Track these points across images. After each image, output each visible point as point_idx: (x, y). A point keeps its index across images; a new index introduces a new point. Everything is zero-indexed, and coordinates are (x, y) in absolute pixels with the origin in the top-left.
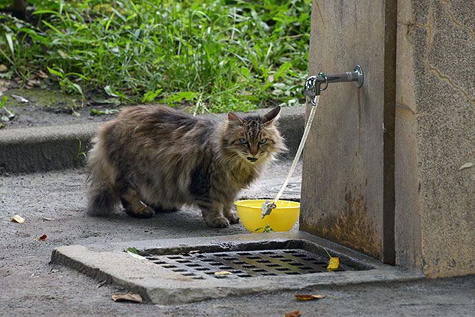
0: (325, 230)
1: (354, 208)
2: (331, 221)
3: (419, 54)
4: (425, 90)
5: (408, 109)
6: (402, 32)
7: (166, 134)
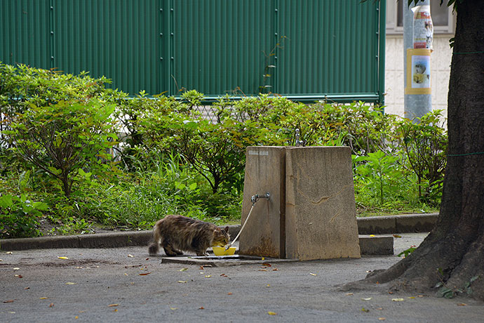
0: (251, 253)
1: (266, 243)
2: (254, 249)
3: (295, 186)
4: (297, 198)
5: (291, 204)
6: (288, 179)
7: (184, 225)
